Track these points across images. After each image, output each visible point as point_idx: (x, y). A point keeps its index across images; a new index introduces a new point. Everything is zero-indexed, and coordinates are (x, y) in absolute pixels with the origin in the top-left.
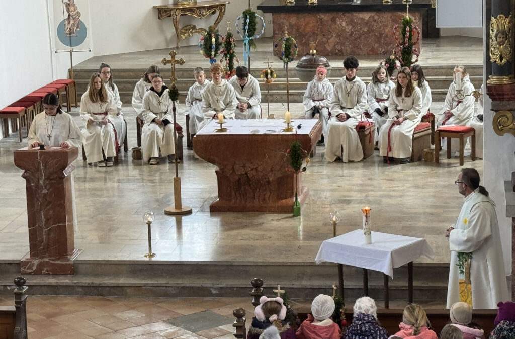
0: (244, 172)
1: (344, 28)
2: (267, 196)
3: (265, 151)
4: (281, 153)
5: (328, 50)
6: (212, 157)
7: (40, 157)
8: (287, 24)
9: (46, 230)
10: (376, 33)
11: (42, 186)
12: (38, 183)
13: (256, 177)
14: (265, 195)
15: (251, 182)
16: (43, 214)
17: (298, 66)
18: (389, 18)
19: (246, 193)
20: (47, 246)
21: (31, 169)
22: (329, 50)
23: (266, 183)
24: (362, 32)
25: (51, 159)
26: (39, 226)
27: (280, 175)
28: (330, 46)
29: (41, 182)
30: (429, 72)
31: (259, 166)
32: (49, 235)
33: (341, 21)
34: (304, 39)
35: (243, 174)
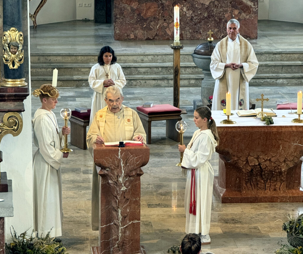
0: (257, 164)
1: (184, 13)
2: (277, 186)
3: (280, 142)
4: (295, 144)
5: (168, 35)
6: (226, 149)
7: (121, 155)
8: (129, 8)
9: (122, 228)
10: (216, 18)
11: (121, 184)
12: (117, 180)
13: (269, 168)
14: (275, 186)
15: (263, 173)
16: (120, 211)
17: (195, 53)
18: (229, 4)
19: (257, 184)
20: (121, 244)
21: (111, 166)
22: (170, 34)
23: (278, 174)
24: (202, 17)
25: (131, 156)
26: (115, 224)
27: (292, 166)
28: (170, 31)
29: (121, 179)
30: (283, 57)
31: (273, 157)
32: (124, 232)
33: (182, 6)
34: (145, 23)
35: (257, 165)
